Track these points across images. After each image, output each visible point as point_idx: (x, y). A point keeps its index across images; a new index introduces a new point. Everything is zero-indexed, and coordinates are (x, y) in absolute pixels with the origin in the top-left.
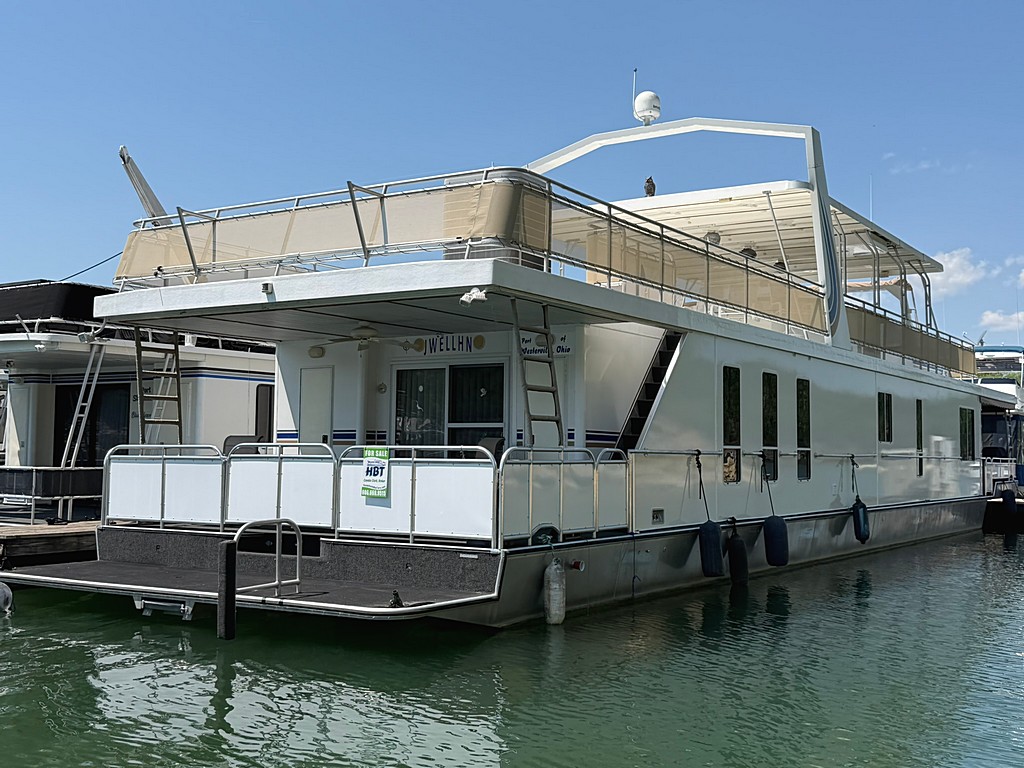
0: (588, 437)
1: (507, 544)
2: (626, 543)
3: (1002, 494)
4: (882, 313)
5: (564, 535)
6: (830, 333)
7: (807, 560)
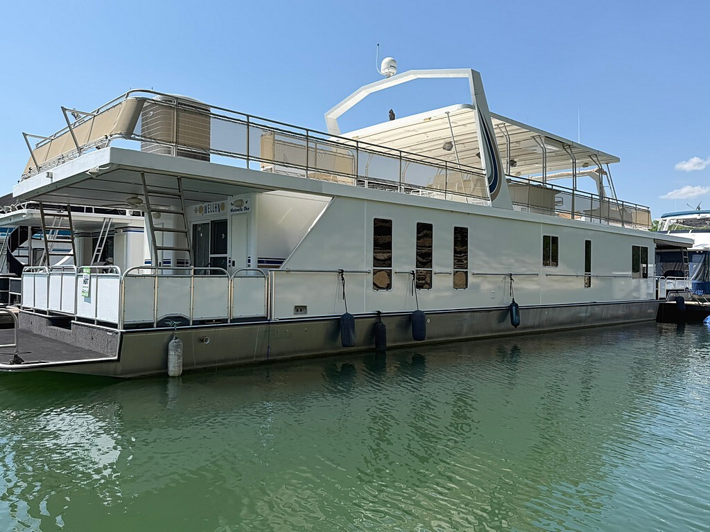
0: (259, 262)
1: (125, 327)
2: (263, 326)
3: (676, 299)
4: (550, 187)
5: (193, 321)
6: (490, 199)
7: (466, 337)
